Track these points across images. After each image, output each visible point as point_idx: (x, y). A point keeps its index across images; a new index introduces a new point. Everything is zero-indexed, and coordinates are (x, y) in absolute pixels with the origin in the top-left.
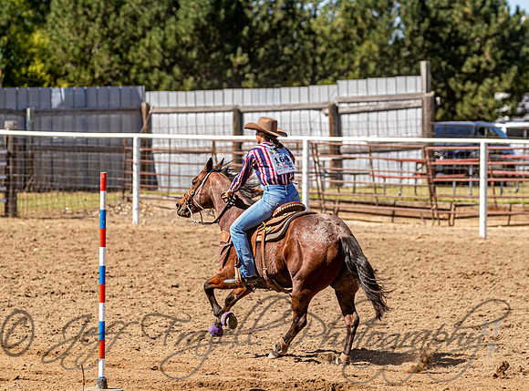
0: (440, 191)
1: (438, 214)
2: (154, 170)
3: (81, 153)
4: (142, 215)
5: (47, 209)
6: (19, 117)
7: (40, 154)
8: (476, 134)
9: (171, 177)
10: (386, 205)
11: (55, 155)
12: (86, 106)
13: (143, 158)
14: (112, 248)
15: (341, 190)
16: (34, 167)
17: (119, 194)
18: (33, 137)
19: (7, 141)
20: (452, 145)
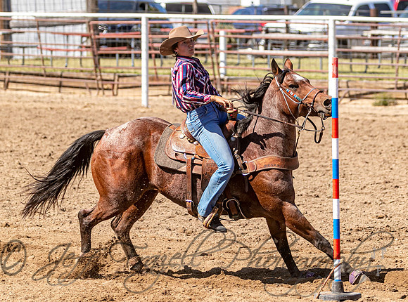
0: (104, 62)
1: (102, 85)
8: (137, 9)
10: (53, 76)
15: (11, 62)
20: (114, 19)
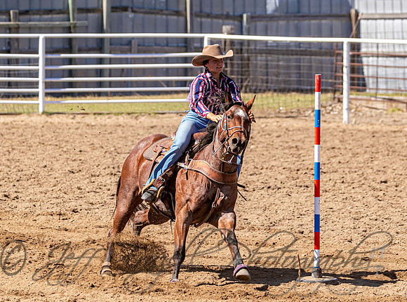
2: (363, 73)
3: (295, 57)
4: (351, 115)
5: (263, 109)
6: (236, 22)
7: (256, 56)
9: (379, 80)
11: (269, 58)
12: (299, 12)
13: (352, 61)
14: (324, 146)
16: (251, 69)
17: (330, 95)
18: (249, 41)
19: (225, 45)
